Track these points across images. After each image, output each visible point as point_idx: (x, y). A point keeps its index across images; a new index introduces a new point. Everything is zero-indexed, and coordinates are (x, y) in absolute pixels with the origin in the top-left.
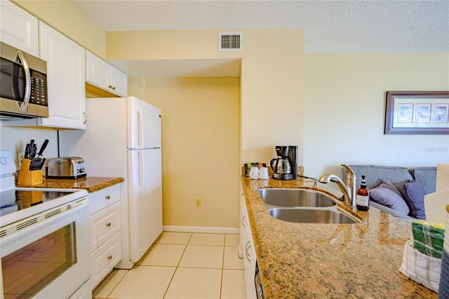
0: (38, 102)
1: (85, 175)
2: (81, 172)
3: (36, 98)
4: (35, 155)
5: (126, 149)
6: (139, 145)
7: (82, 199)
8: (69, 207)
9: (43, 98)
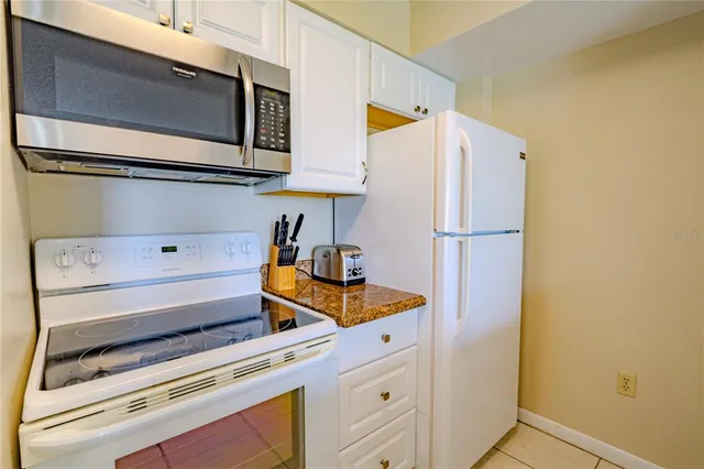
0: (273, 146)
1: (363, 280)
2: (355, 274)
3: (268, 139)
4: (285, 240)
5: (433, 234)
6: (461, 227)
7: (325, 339)
8: (289, 358)
9: (282, 138)
